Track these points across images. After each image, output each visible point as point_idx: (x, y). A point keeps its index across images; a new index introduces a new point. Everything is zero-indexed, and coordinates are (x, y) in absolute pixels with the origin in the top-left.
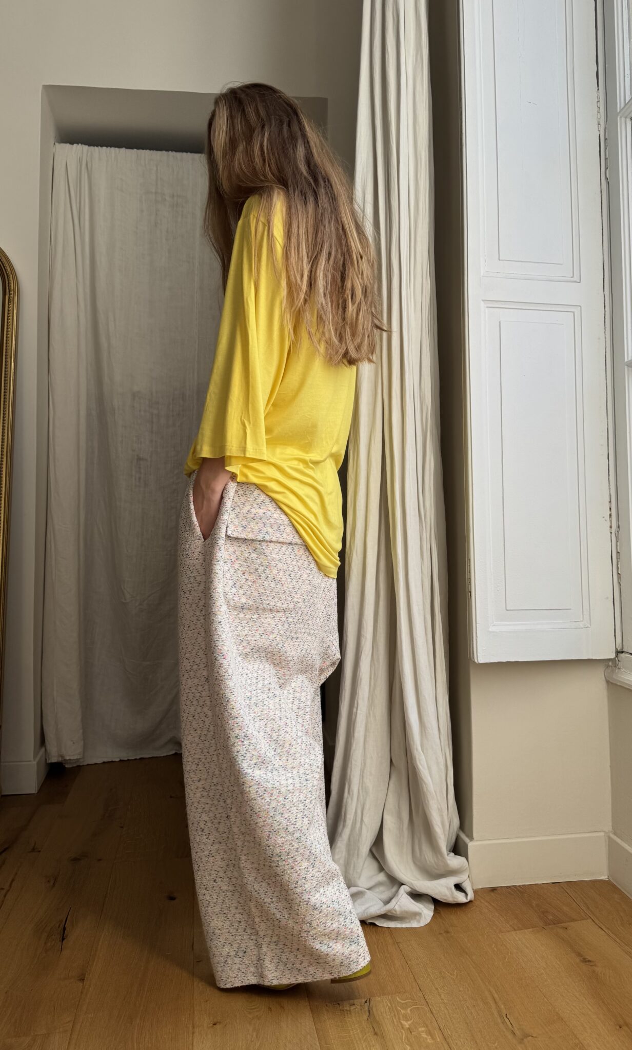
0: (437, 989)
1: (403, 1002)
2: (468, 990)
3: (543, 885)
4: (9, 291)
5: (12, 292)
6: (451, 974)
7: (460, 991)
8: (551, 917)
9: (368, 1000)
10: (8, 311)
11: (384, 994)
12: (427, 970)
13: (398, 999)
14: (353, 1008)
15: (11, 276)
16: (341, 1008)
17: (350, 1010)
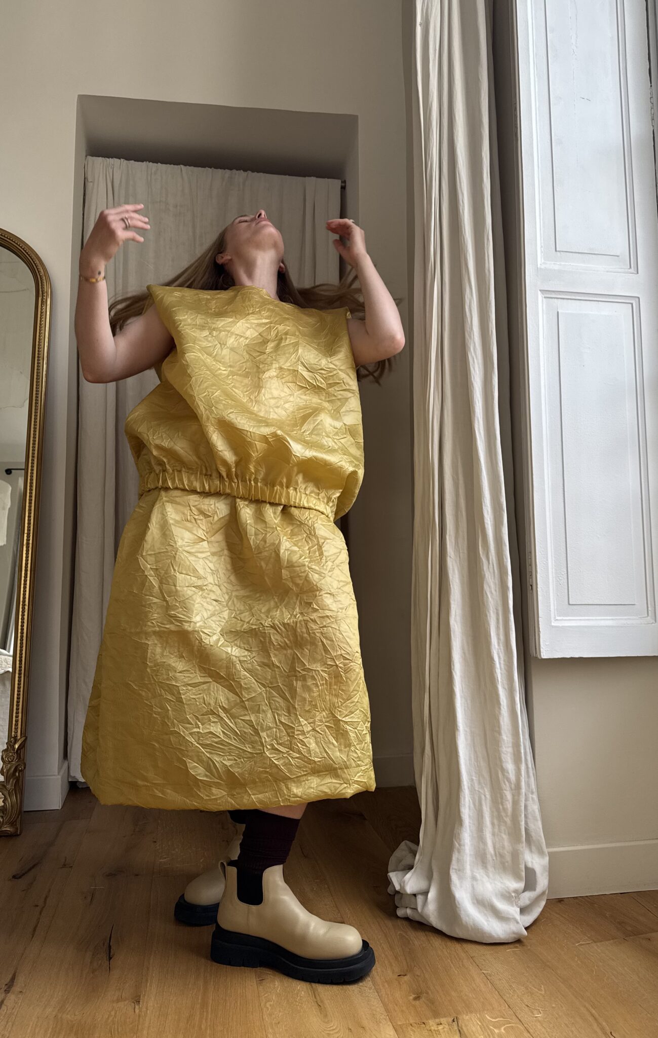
0: (527, 1006)
1: (494, 1020)
2: (562, 1007)
3: (611, 895)
4: (42, 294)
5: (45, 294)
6: (539, 990)
7: (553, 1007)
8: (629, 929)
9: (455, 1020)
10: (41, 313)
11: (471, 1012)
12: (511, 986)
13: (489, 1018)
14: (440, 1027)
15: (44, 278)
16: (428, 1027)
17: (438, 1030)
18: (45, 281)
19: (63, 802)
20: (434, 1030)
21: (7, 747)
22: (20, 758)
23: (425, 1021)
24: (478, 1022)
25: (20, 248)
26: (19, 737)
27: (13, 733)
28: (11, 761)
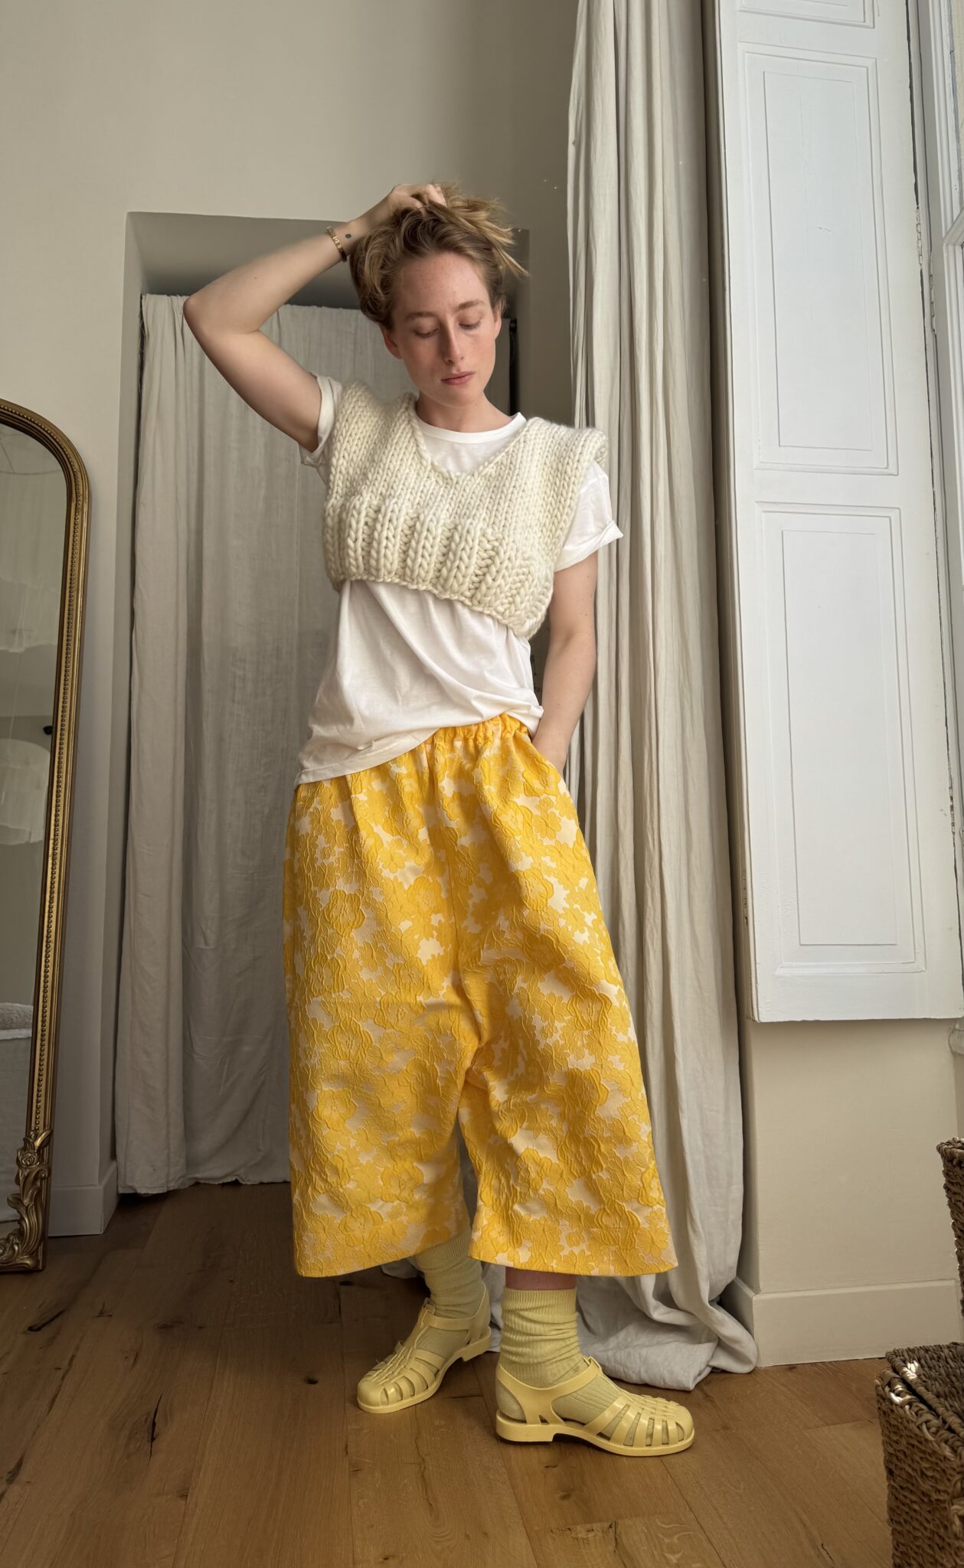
0: (716, 1509)
1: (666, 1527)
2: (763, 1510)
3: (865, 1361)
4: (77, 498)
5: (81, 498)
6: (736, 1488)
7: (750, 1511)
9: (613, 1526)
10: (75, 524)
11: (637, 1516)
13: (657, 1520)
14: (591, 1535)
15: (79, 475)
16: (573, 1535)
17: (587, 1539)
18: (80, 480)
19: (107, 1223)
20: (583, 1539)
21: (25, 1144)
22: (43, 1159)
23: (571, 1527)
24: (644, 1528)
25: (45, 433)
26: (41, 1131)
27: (33, 1125)
28: (30, 1165)
